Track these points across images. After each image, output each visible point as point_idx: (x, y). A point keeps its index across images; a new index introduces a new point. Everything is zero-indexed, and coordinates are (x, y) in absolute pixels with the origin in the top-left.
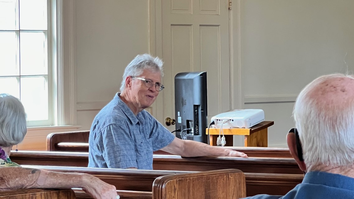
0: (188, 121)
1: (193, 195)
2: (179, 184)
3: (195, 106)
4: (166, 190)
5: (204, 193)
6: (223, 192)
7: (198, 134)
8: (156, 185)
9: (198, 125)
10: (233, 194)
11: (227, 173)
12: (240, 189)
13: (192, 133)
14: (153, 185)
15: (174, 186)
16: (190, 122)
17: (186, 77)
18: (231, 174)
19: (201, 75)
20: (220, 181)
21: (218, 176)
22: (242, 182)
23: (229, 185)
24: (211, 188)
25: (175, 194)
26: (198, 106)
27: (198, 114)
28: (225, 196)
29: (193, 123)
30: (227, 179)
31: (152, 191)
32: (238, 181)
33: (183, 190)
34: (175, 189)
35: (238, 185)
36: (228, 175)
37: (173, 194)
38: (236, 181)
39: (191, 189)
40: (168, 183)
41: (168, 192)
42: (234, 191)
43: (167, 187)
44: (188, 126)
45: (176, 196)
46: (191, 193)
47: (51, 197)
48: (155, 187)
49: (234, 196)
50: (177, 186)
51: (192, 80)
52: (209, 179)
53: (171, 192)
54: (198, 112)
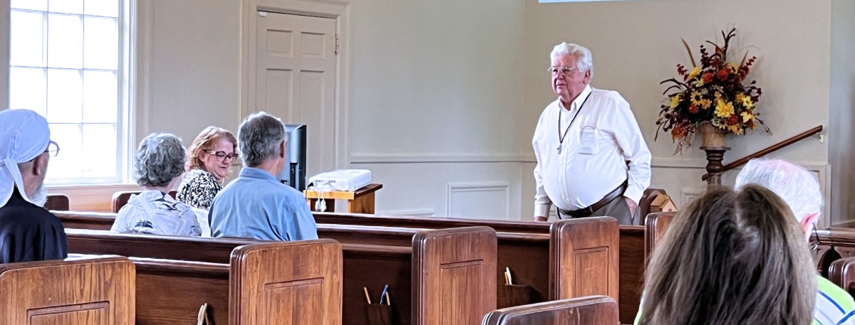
1: (279, 268)
2: (263, 256)
4: (246, 263)
5: (292, 267)
6: (315, 266)
8: (235, 256)
10: (327, 269)
11: (321, 243)
12: (335, 262)
14: (231, 256)
15: (257, 258)
18: (325, 245)
20: (312, 252)
21: (310, 247)
22: (339, 253)
23: (323, 257)
24: (301, 260)
25: (257, 265)
28: (317, 271)
30: (321, 250)
31: (228, 263)
32: (333, 253)
33: (267, 263)
34: (257, 262)
35: (333, 258)
36: (322, 245)
37: (254, 269)
38: (330, 253)
39: (277, 261)
40: (249, 255)
41: (249, 265)
42: (328, 265)
43: (247, 259)
45: (259, 271)
46: (277, 267)
47: (104, 268)
48: (233, 258)
50: (260, 258)
52: (298, 250)
53: (252, 264)
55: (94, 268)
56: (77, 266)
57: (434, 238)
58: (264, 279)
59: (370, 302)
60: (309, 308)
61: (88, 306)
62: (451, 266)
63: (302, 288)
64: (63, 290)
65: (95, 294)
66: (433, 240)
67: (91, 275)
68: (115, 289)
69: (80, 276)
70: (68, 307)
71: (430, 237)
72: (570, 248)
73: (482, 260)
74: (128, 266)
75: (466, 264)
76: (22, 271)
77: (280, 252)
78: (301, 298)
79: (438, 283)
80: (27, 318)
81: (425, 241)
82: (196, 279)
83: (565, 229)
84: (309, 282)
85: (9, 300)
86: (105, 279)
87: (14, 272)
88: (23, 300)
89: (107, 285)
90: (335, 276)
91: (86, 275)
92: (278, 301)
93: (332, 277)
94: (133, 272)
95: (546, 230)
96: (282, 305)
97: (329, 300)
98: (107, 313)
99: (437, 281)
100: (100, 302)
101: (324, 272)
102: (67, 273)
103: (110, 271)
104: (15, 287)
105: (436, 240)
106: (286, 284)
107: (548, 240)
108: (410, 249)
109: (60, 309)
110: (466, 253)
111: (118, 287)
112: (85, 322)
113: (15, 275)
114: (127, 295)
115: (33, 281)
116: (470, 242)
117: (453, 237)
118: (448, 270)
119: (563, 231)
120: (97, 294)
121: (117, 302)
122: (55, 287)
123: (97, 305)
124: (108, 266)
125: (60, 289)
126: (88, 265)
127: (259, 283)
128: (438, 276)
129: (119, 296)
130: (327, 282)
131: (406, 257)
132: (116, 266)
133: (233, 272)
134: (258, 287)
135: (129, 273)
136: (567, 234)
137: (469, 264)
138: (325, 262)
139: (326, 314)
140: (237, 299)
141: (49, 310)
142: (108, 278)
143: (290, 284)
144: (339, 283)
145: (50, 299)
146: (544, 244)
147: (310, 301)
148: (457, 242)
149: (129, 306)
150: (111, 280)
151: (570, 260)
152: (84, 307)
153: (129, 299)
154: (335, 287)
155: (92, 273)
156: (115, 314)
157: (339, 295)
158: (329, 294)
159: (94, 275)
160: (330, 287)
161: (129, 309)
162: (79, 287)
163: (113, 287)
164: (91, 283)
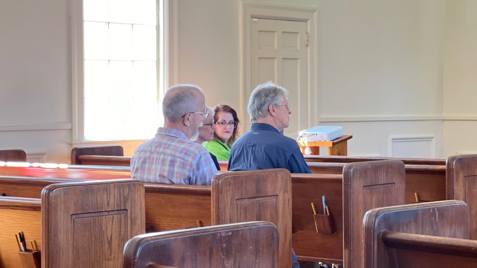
1: (246, 189)
2: (234, 180)
4: (222, 184)
5: (255, 187)
6: (272, 187)
12: (286, 184)
15: (230, 182)
18: (278, 173)
20: (269, 178)
21: (268, 174)
22: (289, 179)
23: (277, 181)
25: (230, 186)
28: (273, 190)
30: (276, 176)
32: (284, 178)
33: (237, 185)
34: (230, 184)
36: (276, 173)
37: (228, 188)
38: (282, 178)
39: (244, 184)
41: (224, 186)
43: (223, 182)
45: (231, 190)
46: (244, 187)
47: (123, 187)
48: (213, 182)
49: (281, 190)
50: (232, 181)
52: (259, 176)
53: (227, 185)
55: (116, 187)
56: (104, 186)
57: (358, 168)
58: (235, 196)
59: (315, 213)
60: (268, 216)
61: (113, 213)
62: (371, 187)
63: (263, 202)
64: (95, 202)
65: (117, 205)
67: (114, 193)
68: (131, 201)
69: (107, 194)
70: (99, 213)
71: (355, 167)
72: (461, 175)
73: (394, 183)
74: (140, 186)
75: (382, 186)
76: (67, 189)
77: (246, 178)
78: (262, 209)
80: (71, 220)
81: (352, 170)
82: (190, 196)
83: (457, 162)
84: (268, 198)
85: (59, 208)
86: (124, 195)
87: (62, 189)
88: (68, 207)
89: (126, 199)
90: (286, 194)
91: (111, 191)
92: (246, 213)
93: (284, 195)
94: (143, 191)
95: (443, 163)
96: (248, 214)
97: (282, 210)
98: (126, 218)
99: (361, 198)
100: (121, 210)
101: (279, 192)
102: (98, 190)
103: (127, 190)
104: (63, 199)
105: (360, 169)
106: (251, 200)
107: (445, 170)
108: (341, 176)
109: (94, 214)
110: (382, 178)
111: (133, 200)
112: (111, 223)
113: (63, 191)
114: (139, 206)
115: (75, 195)
116: (385, 171)
117: (372, 167)
118: (369, 190)
119: (455, 163)
120: (119, 205)
121: (132, 209)
122: (90, 199)
123: (119, 212)
124: (126, 186)
125: (93, 201)
126: (112, 185)
127: (231, 199)
128: (362, 195)
129: (134, 206)
130: (281, 198)
131: (339, 181)
132: (131, 186)
133: (213, 191)
134: (231, 201)
135: (140, 191)
136: (458, 165)
137: (385, 186)
138: (279, 184)
139: (280, 220)
141: (86, 215)
142: (126, 194)
143: (254, 200)
144: (289, 199)
145: (86, 208)
146: (442, 173)
148: (375, 171)
149: (141, 212)
150: (128, 195)
151: (461, 184)
152: (110, 213)
153: (140, 208)
154: (287, 202)
155: (115, 191)
156: (131, 218)
157: (290, 207)
158: (282, 207)
159: (116, 192)
160: (283, 202)
161: (141, 215)
162: (106, 200)
163: (129, 200)
164: (114, 197)
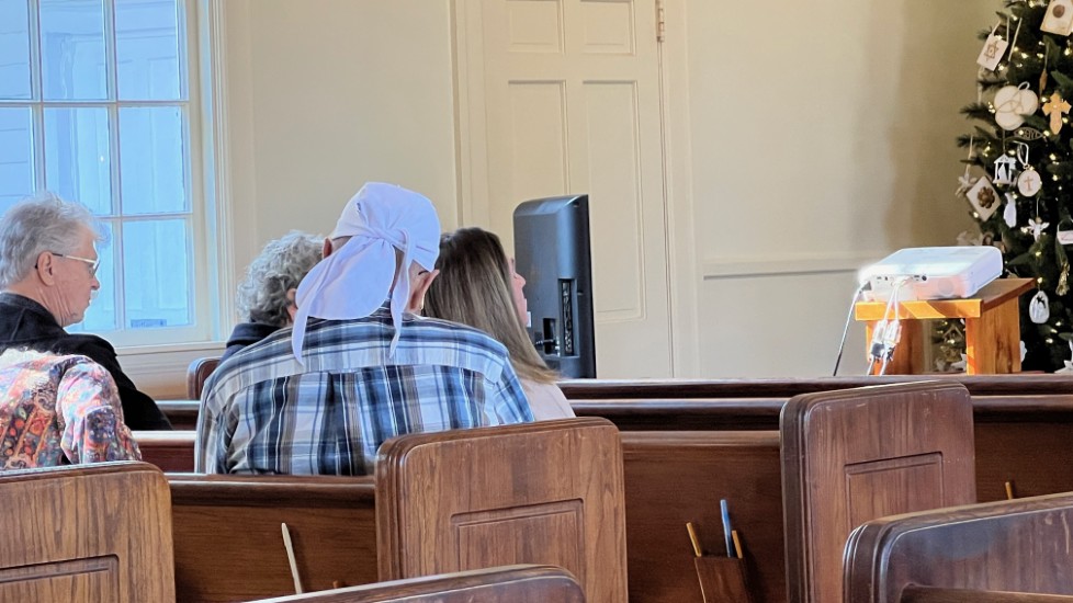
0: (547, 322)
1: (482, 481)
2: (443, 456)
3: (562, 281)
4: (408, 471)
5: (510, 477)
6: (561, 475)
7: (573, 354)
8: (384, 458)
9: (571, 330)
10: (590, 480)
11: (572, 426)
12: (607, 464)
13: (556, 352)
15: (431, 461)
16: (552, 324)
17: (539, 211)
18: (581, 430)
19: (576, 202)
20: (553, 445)
21: (548, 435)
22: (613, 449)
23: (578, 455)
24: (528, 463)
25: (433, 480)
26: (569, 281)
27: (570, 300)
28: (568, 485)
29: (558, 324)
30: (573, 440)
32: (600, 447)
33: (455, 470)
34: (433, 468)
35: (601, 457)
36: (575, 431)
37: (428, 482)
38: (595, 445)
39: (475, 468)
40: (415, 452)
41: (415, 475)
42: (591, 473)
43: (411, 463)
44: (548, 333)
45: (437, 487)
46: (475, 478)
47: (102, 486)
49: (592, 484)
50: (438, 461)
51: (553, 217)
52: (523, 442)
53: (422, 473)
54: (570, 296)
55: (81, 487)
56: (45, 484)
57: (828, 408)
58: (449, 506)
61: (74, 567)
62: (870, 467)
63: (535, 520)
64: (18, 536)
65: (87, 543)
66: (825, 411)
67: (76, 502)
68: (129, 530)
69: (54, 510)
70: (31, 570)
71: (817, 407)
73: (940, 453)
74: (155, 483)
75: (904, 463)
77: (481, 448)
78: (533, 542)
79: (841, 504)
81: (807, 416)
84: (551, 509)
86: (105, 511)
89: (112, 524)
90: (607, 495)
91: (66, 501)
93: (602, 497)
97: (597, 545)
98: (115, 581)
99: (839, 502)
100: (98, 558)
101: (583, 488)
102: (24, 500)
103: (116, 494)
105: (832, 413)
106: (499, 516)
108: (776, 435)
109: (13, 574)
110: (903, 440)
111: (132, 523)
112: (69, 598)
114: (155, 542)
116: (910, 416)
118: (864, 475)
120: (91, 542)
121: (134, 555)
123: (92, 564)
124: (114, 484)
125: (11, 532)
126: (68, 482)
127: (438, 514)
128: (840, 492)
129: (139, 545)
130: (591, 508)
131: (772, 451)
132: (128, 482)
133: (382, 496)
134: (438, 522)
135: (156, 499)
137: (909, 460)
138: (584, 466)
140: (393, 546)
142: (112, 508)
143: (508, 515)
144: (616, 510)
147: (555, 549)
148: (879, 416)
149: (159, 564)
150: (119, 512)
152: (65, 568)
153: (159, 550)
154: (609, 518)
155: (77, 498)
156: (131, 582)
157: (619, 535)
158: (595, 535)
159: (81, 502)
160: (599, 519)
161: (161, 570)
162: (51, 527)
163: (124, 527)
164: (77, 518)
